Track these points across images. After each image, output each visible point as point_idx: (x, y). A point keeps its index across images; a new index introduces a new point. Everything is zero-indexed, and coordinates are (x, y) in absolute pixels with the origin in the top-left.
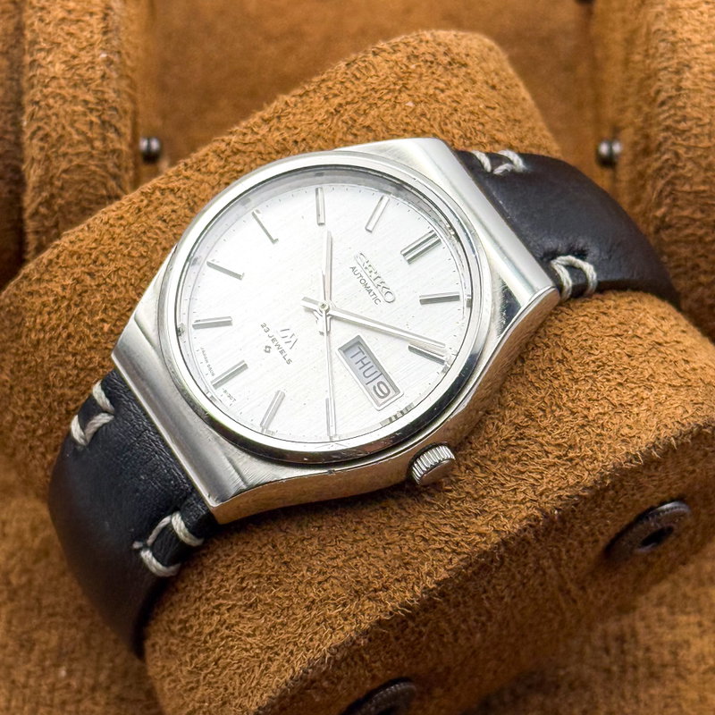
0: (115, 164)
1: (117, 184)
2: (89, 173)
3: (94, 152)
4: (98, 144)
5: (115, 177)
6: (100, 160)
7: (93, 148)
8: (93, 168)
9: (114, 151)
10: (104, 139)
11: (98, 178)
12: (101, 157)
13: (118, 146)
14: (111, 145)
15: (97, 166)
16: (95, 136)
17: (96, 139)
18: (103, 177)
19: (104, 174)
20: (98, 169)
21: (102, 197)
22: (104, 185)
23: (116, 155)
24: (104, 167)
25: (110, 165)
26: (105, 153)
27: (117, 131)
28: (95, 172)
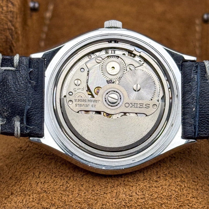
0: (11, 17)
1: (11, 24)
2: (1, 19)
3: (3, 11)
4: (5, 8)
5: (11, 21)
6: (6, 15)
7: (3, 10)
8: (3, 18)
9: (11, 11)
10: (7, 6)
11: (4, 22)
12: (6, 13)
13: (12, 10)
14: (10, 9)
15: (5, 17)
16: (3, 5)
17: (4, 6)
18: (6, 21)
19: (7, 20)
20: (4, 18)
21: (6, 29)
22: (7, 24)
23: (12, 13)
24: (7, 17)
25: (9, 17)
26: (7, 12)
27: (12, 4)
28: (3, 19)
